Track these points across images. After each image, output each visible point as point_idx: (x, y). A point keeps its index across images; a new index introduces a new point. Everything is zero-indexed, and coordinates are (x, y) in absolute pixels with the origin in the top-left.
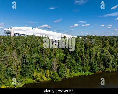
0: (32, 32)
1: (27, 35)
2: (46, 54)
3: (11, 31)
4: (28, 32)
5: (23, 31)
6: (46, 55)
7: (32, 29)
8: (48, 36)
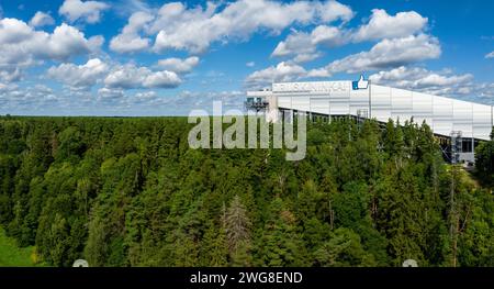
0: (352, 104)
1: (333, 116)
2: (407, 233)
3: (268, 100)
4: (334, 101)
5: (315, 97)
6: (406, 241)
7: (355, 85)
8: (429, 123)
